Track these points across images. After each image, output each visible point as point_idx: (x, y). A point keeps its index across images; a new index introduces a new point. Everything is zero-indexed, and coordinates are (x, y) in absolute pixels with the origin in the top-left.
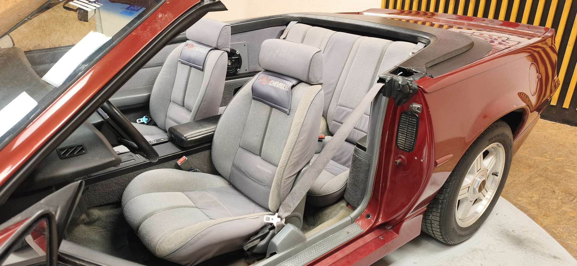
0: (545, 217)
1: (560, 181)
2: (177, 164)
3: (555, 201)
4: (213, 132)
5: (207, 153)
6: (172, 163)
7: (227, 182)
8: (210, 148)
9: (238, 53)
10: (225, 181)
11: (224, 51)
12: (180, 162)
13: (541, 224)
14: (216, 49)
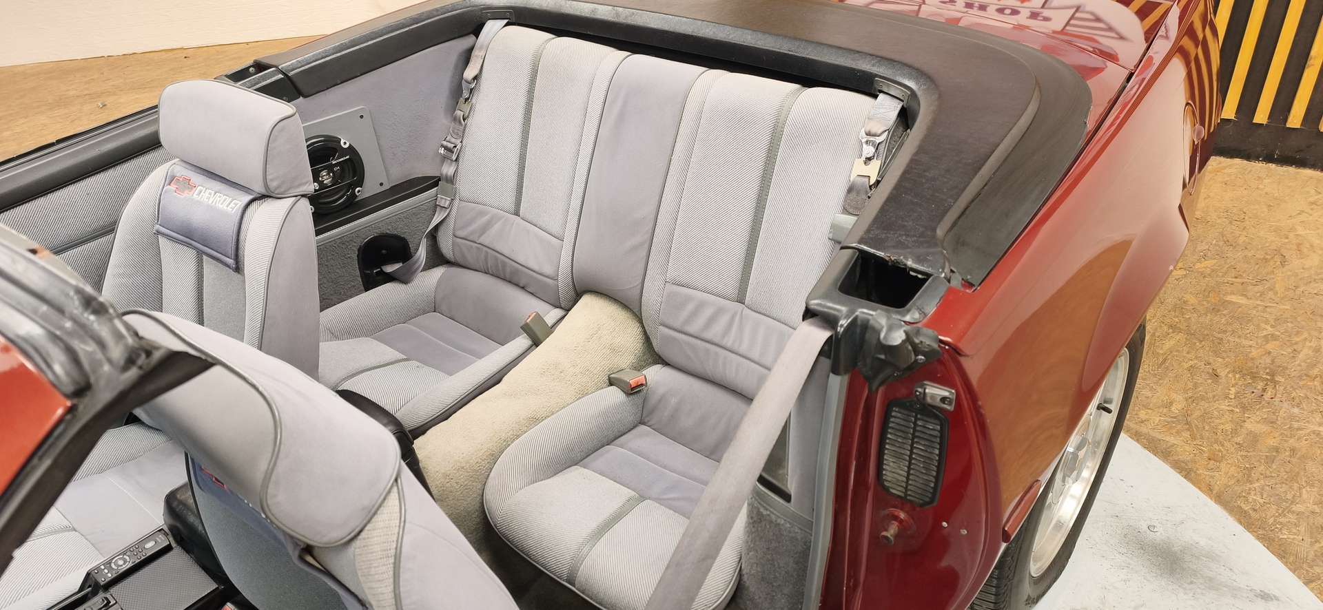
0: (1212, 462)
1: (1219, 336)
3: (1224, 406)
9: (345, 143)
11: (296, 196)
13: (1208, 490)
14: (262, 197)
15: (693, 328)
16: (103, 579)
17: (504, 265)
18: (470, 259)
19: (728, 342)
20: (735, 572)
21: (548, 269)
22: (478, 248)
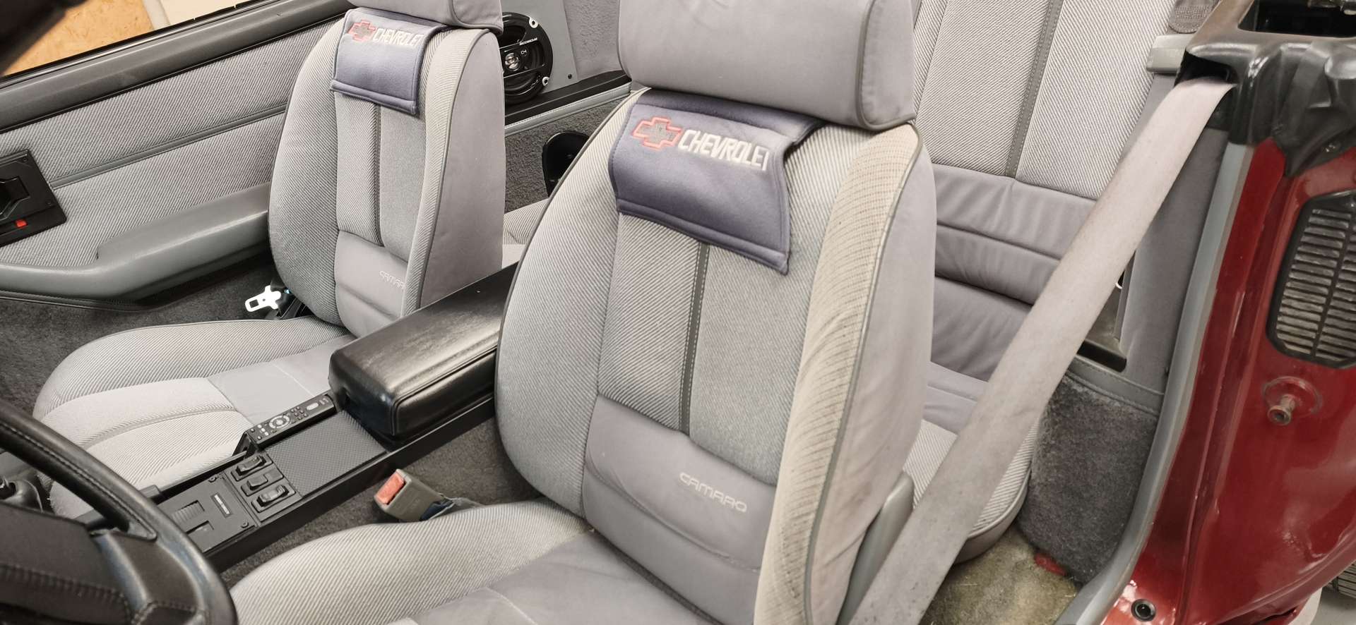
2: (375, 506)
4: (492, 355)
5: (481, 432)
6: (358, 503)
7: (573, 521)
8: (490, 412)
9: (534, 23)
10: (567, 518)
11: (483, 28)
12: (384, 495)
14: (451, 26)
16: (259, 438)
19: (991, 227)
20: (1022, 482)
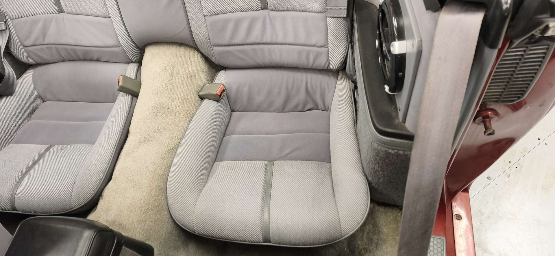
15: (239, 39)
17: (74, 51)
18: (46, 57)
21: (110, 41)
22: (47, 48)
